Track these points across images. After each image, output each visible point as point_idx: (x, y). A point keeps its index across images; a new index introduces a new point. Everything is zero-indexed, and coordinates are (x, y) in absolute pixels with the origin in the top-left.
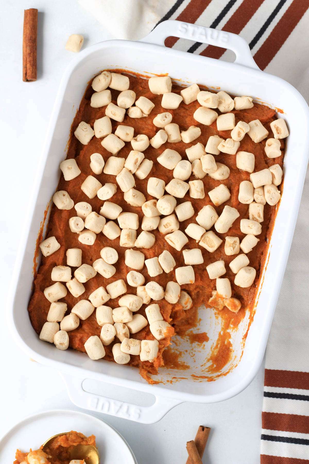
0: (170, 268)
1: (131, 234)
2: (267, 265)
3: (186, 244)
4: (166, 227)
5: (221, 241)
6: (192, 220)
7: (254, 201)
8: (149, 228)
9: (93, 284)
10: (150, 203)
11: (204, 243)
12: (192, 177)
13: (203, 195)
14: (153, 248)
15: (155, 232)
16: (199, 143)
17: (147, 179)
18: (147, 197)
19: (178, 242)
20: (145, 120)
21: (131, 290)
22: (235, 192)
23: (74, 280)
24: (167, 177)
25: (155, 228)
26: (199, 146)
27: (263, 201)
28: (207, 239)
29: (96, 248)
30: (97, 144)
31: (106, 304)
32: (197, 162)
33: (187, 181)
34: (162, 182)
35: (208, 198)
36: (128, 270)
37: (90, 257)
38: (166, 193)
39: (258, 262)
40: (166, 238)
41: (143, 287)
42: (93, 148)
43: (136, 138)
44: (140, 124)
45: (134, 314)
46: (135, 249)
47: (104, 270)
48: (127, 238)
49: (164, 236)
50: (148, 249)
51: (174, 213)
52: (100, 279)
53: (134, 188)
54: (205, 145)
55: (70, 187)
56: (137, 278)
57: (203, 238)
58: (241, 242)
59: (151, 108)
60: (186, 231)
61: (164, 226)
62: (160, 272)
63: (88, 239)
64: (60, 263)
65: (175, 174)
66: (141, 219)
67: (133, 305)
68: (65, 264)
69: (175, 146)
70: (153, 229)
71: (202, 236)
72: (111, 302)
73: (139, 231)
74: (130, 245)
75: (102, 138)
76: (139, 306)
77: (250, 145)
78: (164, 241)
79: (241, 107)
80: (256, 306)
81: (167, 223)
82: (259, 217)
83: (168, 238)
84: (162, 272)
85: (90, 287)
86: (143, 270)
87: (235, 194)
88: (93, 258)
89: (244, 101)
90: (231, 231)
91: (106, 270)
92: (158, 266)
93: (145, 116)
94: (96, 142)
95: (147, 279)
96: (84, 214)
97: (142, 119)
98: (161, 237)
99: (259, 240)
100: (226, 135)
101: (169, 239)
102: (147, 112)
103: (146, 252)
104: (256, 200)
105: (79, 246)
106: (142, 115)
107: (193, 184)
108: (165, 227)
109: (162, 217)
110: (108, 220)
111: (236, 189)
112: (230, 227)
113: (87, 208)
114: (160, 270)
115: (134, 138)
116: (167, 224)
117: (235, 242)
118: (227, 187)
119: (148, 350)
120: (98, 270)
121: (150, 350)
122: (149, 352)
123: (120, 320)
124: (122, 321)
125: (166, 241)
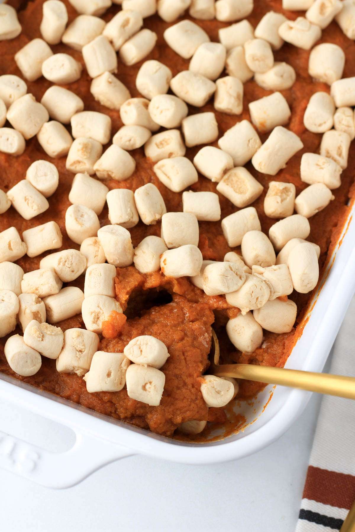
0: (155, 214)
1: (90, 145)
2: (344, 236)
3: (193, 183)
4: (160, 147)
5: (261, 188)
8: (128, 143)
10: (136, 102)
11: (228, 185)
12: (224, 73)
13: (238, 105)
14: (129, 181)
15: (138, 154)
16: (244, 22)
17: (137, 66)
18: (134, 93)
25: (138, 145)
26: (244, 25)
27: (350, 129)
28: (234, 179)
31: (16, 261)
32: (237, 51)
33: (214, 79)
34: (168, 71)
35: (247, 113)
38: (170, 92)
39: (325, 240)
40: (156, 169)
41: (93, 239)
46: (94, 176)
47: (25, 197)
49: (152, 164)
51: (180, 128)
53: (114, 74)
56: (85, 216)
57: (226, 177)
58: (297, 194)
60: (197, 159)
61: (156, 145)
62: (132, 218)
63: (8, 139)
65: (193, 65)
67: (66, 263)
70: (135, 147)
71: (226, 171)
72: (25, 260)
74: (86, 166)
76: (78, 272)
78: (150, 173)
81: (163, 140)
82: (340, 155)
83: (159, 168)
84: (136, 220)
87: (299, 112)
88: (11, 184)
90: (284, 173)
91: (30, 198)
92: (130, 204)
96: (10, 97)
98: (146, 166)
99: (333, 198)
101: (161, 170)
104: (337, 126)
107: (225, 83)
108: (158, 148)
112: (281, 168)
113: (18, 86)
114: (132, 213)
116: (163, 142)
117: (286, 190)
119: (80, 347)
120: (15, 199)
121: (84, 347)
122: (81, 351)
123: (34, 289)
124: (37, 289)
125: (155, 174)
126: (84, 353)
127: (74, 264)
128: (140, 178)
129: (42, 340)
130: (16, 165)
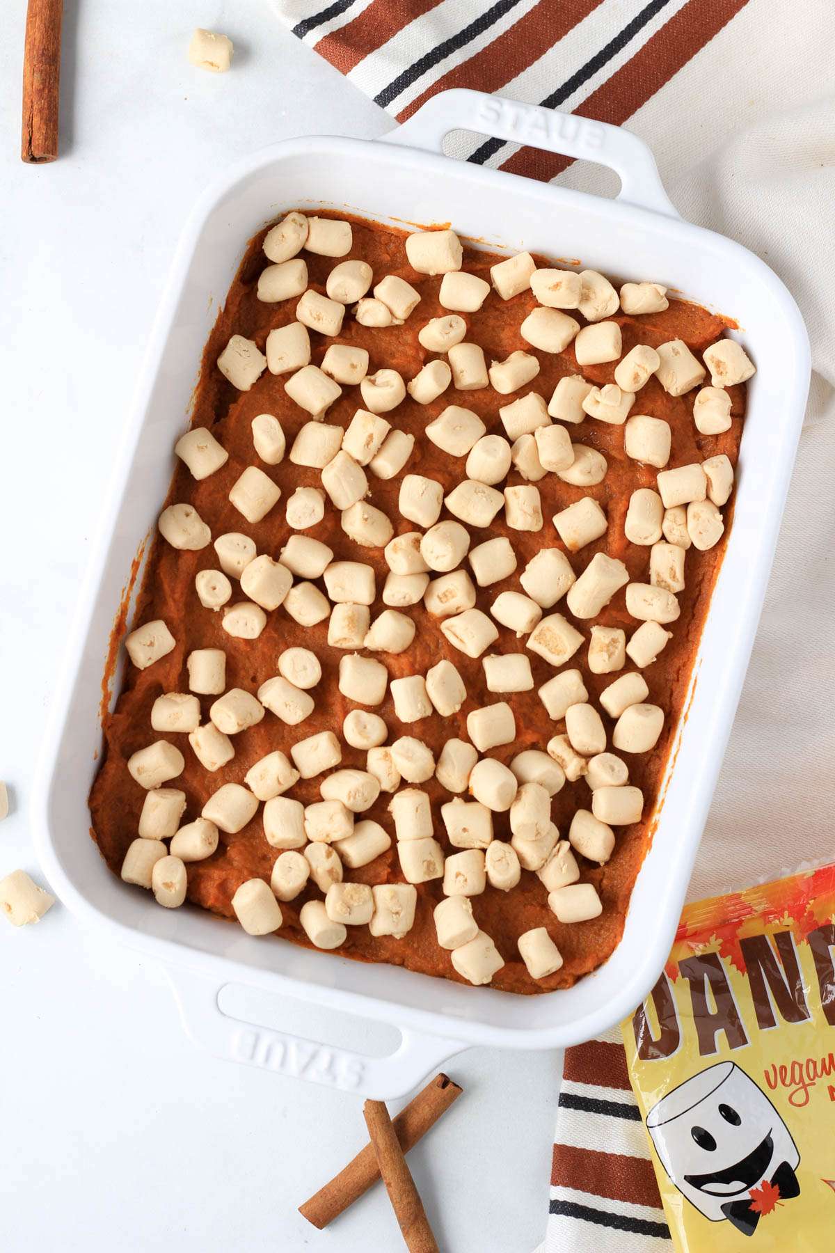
0: (454, 706)
1: (356, 616)
2: (689, 708)
3: (493, 643)
4: (444, 600)
5: (582, 639)
6: (511, 583)
7: (663, 538)
8: (402, 601)
9: (257, 741)
10: (405, 540)
11: (540, 643)
12: (513, 477)
13: (538, 521)
14: (410, 652)
15: (416, 611)
16: (532, 394)
17: (398, 479)
18: (399, 525)
19: (474, 637)
20: (397, 332)
21: (353, 759)
22: (619, 515)
23: (208, 726)
24: (450, 474)
25: (415, 600)
26: (532, 399)
27: (684, 539)
28: (548, 635)
29: (266, 650)
30: (274, 391)
31: (288, 794)
32: (525, 443)
33: (500, 487)
34: (436, 488)
35: (552, 531)
36: (347, 706)
37: (251, 673)
38: (445, 515)
39: (669, 693)
40: (444, 626)
41: (383, 750)
42: (264, 398)
43: (372, 378)
44: (385, 342)
45: (358, 818)
46: (365, 653)
47: (285, 703)
48: (348, 626)
49: (438, 623)
50: (398, 655)
51: (465, 565)
52: (275, 728)
53: (367, 500)
54: (547, 399)
55: (203, 496)
56: (368, 727)
57: (536, 630)
58: (628, 640)
59: (413, 303)
60: (494, 610)
61: (438, 596)
62: (425, 712)
63: (246, 624)
64: (172, 685)
65: (471, 468)
66: (381, 578)
67: (357, 796)
68: (183, 687)
69: (471, 398)
70: (411, 604)
71: (534, 623)
72: (301, 789)
73: (376, 609)
74: (355, 643)
75: (288, 375)
76: (372, 798)
77: (660, 400)
78: (438, 634)
79: (636, 308)
80: (660, 811)
81: (447, 591)
82: (674, 577)
83: (448, 629)
84: (429, 712)
85: (250, 748)
86: (384, 707)
87: (618, 521)
88: (258, 674)
89: (645, 294)
90: (607, 614)
91: (291, 704)
92: (421, 697)
93: (397, 322)
94: (271, 385)
95: (394, 731)
96: (239, 563)
97: (390, 329)
98: (430, 625)
99: (671, 635)
100: (600, 375)
101: (450, 631)
102: (402, 313)
103: (391, 661)
104: (668, 536)
105: (221, 642)
106: (392, 321)
107: (515, 494)
108: (442, 601)
109: (434, 575)
110: (298, 580)
111: (623, 509)
112: (604, 605)
113: (244, 548)
114: (425, 707)
115: (369, 377)
116: (447, 594)
117: (614, 641)
118: (599, 504)
119: (395, 909)
120: (271, 705)
121: (400, 909)
122: (397, 913)
123: (325, 835)
124: (328, 836)
125: (443, 635)
126: (401, 915)
127: (366, 794)
128: (424, 644)
129: (350, 914)
130: (260, 645)
